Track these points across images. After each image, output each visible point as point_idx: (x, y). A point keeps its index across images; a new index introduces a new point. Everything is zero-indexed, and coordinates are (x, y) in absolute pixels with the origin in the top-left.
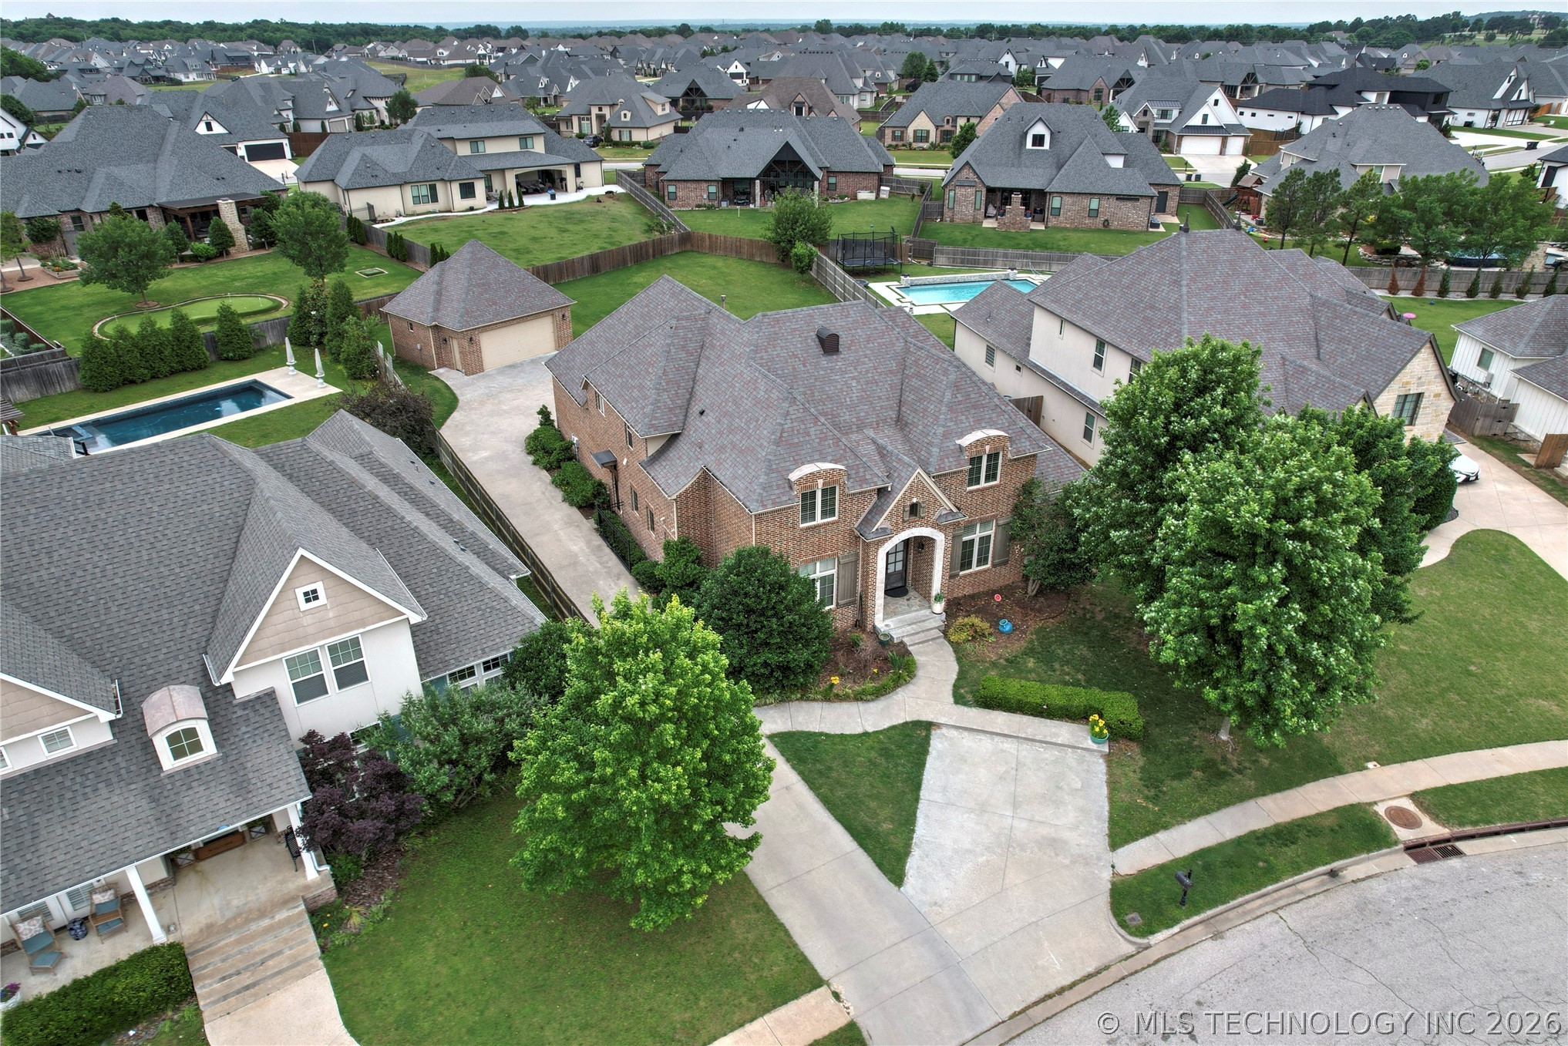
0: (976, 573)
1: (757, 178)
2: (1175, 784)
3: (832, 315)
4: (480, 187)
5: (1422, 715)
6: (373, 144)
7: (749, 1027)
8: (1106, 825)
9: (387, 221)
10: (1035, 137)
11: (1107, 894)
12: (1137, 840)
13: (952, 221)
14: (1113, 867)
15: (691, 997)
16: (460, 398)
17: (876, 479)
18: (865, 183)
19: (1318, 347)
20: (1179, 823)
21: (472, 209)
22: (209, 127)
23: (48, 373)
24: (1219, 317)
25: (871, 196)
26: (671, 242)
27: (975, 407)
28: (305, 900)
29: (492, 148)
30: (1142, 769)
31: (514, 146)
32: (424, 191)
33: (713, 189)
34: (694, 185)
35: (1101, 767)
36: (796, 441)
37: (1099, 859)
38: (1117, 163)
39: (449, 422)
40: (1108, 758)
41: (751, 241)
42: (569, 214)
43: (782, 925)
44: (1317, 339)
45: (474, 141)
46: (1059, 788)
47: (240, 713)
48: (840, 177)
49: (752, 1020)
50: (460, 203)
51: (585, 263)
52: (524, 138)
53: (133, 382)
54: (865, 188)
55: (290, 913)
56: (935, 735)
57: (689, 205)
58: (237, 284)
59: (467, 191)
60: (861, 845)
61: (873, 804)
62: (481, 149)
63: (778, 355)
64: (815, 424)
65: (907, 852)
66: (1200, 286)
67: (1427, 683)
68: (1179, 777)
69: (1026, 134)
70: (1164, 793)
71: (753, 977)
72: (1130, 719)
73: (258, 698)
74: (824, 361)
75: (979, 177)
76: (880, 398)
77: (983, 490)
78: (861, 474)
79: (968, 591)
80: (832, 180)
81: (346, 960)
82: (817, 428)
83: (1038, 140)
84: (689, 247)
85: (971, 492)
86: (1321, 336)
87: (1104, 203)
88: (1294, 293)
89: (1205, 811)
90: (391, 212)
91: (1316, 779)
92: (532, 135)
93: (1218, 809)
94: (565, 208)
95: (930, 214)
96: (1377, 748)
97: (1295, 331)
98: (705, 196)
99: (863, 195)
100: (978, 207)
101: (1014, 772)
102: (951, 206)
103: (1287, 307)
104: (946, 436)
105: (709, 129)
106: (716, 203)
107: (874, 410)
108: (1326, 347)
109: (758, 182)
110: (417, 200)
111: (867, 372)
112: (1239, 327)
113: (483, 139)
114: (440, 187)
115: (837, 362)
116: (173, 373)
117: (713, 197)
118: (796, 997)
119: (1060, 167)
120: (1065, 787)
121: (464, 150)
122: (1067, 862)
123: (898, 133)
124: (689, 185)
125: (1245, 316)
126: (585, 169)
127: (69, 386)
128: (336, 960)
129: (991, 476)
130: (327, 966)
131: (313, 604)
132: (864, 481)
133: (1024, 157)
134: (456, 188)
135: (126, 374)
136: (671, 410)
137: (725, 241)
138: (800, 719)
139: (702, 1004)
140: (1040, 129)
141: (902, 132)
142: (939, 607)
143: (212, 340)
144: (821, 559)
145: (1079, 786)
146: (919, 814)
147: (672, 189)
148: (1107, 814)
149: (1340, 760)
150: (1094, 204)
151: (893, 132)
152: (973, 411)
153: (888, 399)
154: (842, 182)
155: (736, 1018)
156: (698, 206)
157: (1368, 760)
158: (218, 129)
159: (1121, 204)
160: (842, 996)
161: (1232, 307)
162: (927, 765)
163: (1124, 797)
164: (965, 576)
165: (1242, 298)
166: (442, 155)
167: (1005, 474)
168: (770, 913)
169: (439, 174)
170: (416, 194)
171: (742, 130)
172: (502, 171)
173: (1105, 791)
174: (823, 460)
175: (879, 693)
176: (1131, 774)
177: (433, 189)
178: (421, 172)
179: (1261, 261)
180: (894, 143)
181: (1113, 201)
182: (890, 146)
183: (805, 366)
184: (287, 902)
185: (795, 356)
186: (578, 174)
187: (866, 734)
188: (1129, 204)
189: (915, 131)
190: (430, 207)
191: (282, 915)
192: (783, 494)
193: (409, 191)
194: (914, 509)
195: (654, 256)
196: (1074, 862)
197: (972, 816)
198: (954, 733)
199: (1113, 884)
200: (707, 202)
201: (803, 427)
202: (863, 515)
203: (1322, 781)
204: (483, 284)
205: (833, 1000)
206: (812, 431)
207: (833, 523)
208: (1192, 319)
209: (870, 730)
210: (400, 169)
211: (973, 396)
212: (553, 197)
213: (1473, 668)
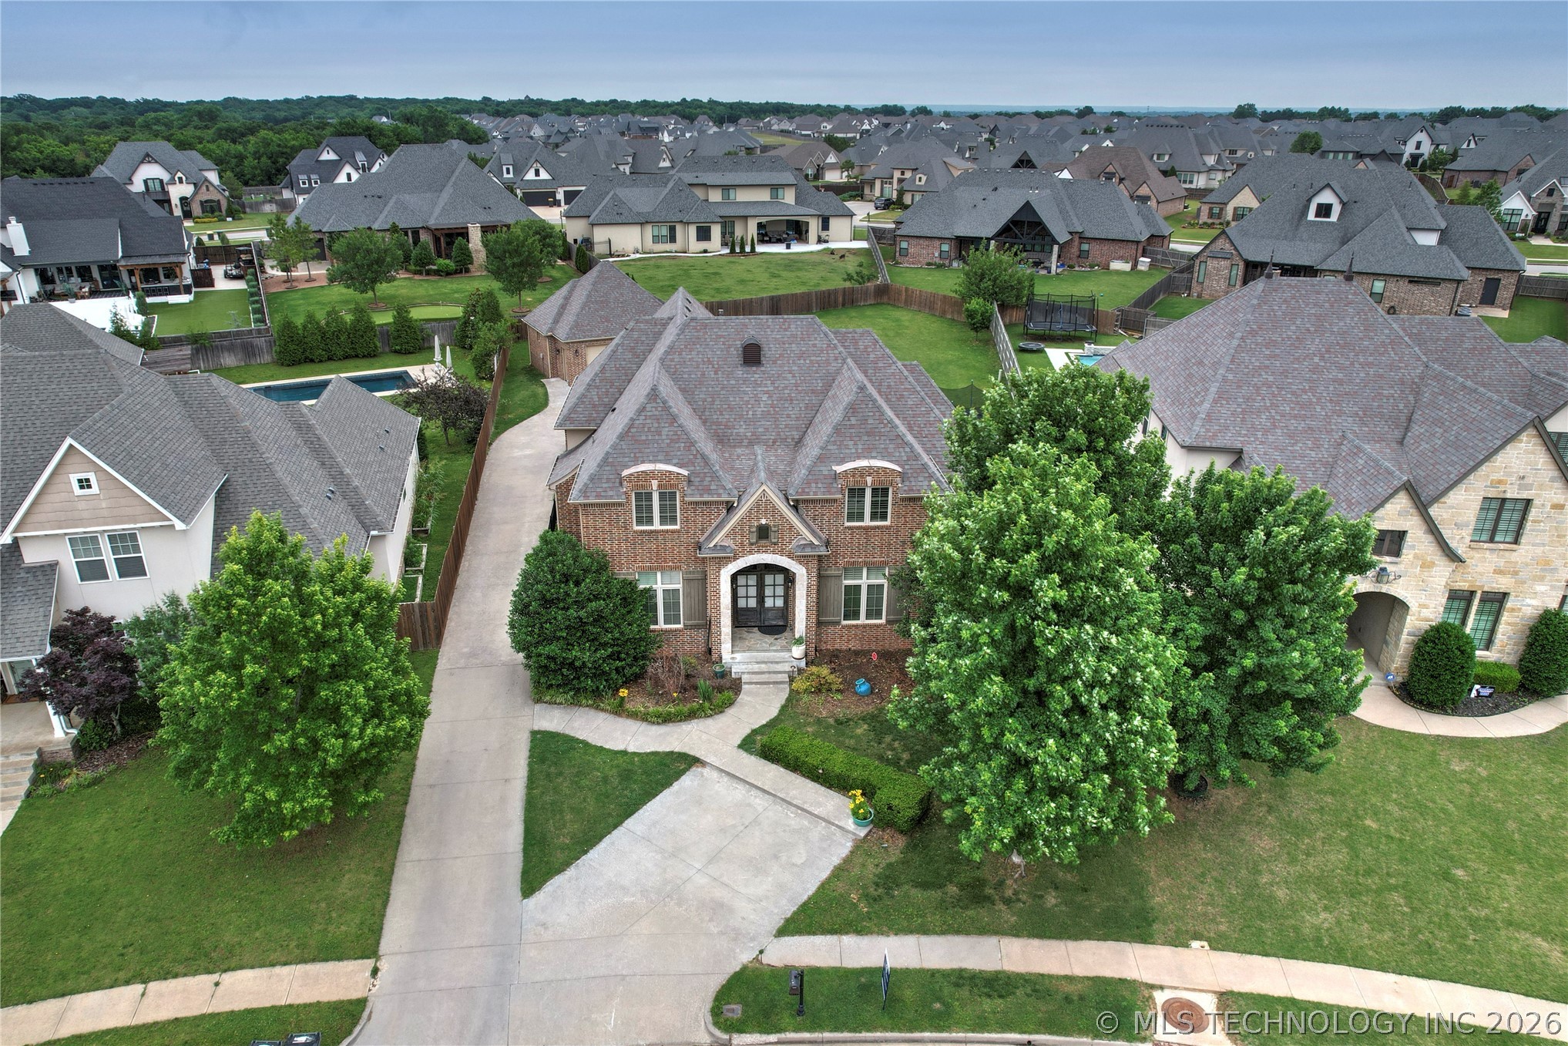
0: (865, 626)
1: (992, 239)
2: (917, 894)
3: (769, 327)
4: (716, 231)
5: (1326, 908)
6: (632, 186)
7: (278, 970)
8: (795, 909)
9: (623, 256)
10: (1320, 206)
11: (727, 977)
12: (814, 934)
13: (1199, 296)
14: (761, 952)
15: (254, 926)
16: (551, 404)
17: (721, 491)
18: (1121, 253)
19: (1407, 429)
20: (881, 933)
21: (705, 251)
22: (537, 173)
23: (252, 346)
24: (1271, 378)
25: (1127, 267)
26: (865, 293)
27: (868, 434)
28: (40, 752)
29: (742, 196)
30: (890, 865)
31: (764, 196)
32: (665, 231)
33: (945, 247)
34: (927, 242)
35: (844, 848)
36: (644, 438)
37: (753, 939)
38: (1428, 240)
39: (525, 422)
40: (859, 846)
41: (945, 297)
42: (793, 263)
43: (388, 895)
44: (1410, 420)
45: (726, 188)
46: (776, 857)
47: (23, 575)
48: (1094, 244)
49: (285, 964)
50: (695, 246)
51: (765, 303)
52: (775, 188)
53: (312, 361)
54: (1121, 258)
55: (23, 759)
56: (696, 770)
57: (920, 262)
58: (456, 295)
59: (704, 234)
60: (525, 851)
61: (568, 817)
62: (732, 196)
63: (691, 360)
64: (671, 424)
65: (561, 870)
66: (1260, 340)
67: (1368, 872)
68: (924, 886)
69: (1309, 200)
70: (893, 897)
71: (317, 928)
72: (902, 805)
73: (42, 566)
74: (740, 372)
75: (1236, 249)
76: (788, 416)
77: (866, 528)
78: (705, 483)
79: (854, 645)
80: (1085, 247)
81: (38, 808)
82: (672, 428)
83: (1324, 210)
84: (885, 299)
85: (850, 528)
86: (1416, 416)
88: (1400, 361)
89: (924, 930)
90: (630, 248)
91: (1105, 938)
92: (784, 186)
93: (943, 933)
94: (792, 257)
95: (1177, 288)
96: (1223, 928)
97: (1380, 406)
98: (937, 255)
99: (1116, 265)
100: (1232, 283)
101: (742, 828)
102: (1201, 280)
103: (1381, 376)
104: (821, 459)
105: (962, 188)
106: (947, 262)
107: (777, 426)
108: (1416, 429)
109: (993, 242)
110: (656, 239)
111: (786, 388)
112: (1294, 393)
113: (735, 186)
114: (679, 229)
115: (755, 374)
116: (347, 357)
117: (944, 255)
118: (340, 959)
119: (1344, 241)
120: (784, 858)
121: (715, 196)
122: (715, 930)
123: (1216, 211)
124: (921, 241)
125: (1310, 381)
126: (833, 222)
127: (267, 358)
128: (31, 805)
129: (879, 513)
130: (20, 808)
131: (86, 491)
132: (708, 491)
133: (1302, 229)
134: (692, 231)
135: (308, 354)
136: (594, 406)
137: (921, 296)
138: (576, 724)
139: (257, 935)
140: (1327, 197)
141: (1221, 210)
142: (798, 651)
143: (385, 333)
144: (662, 569)
145: (799, 862)
146: (607, 840)
147: (904, 245)
148: (805, 898)
149: (1155, 926)
150: (1379, 286)
151: (1211, 209)
152: (866, 438)
153: (798, 419)
154: (1095, 249)
155: (273, 957)
156: (929, 264)
157: (1198, 937)
158: (544, 175)
159: (1414, 288)
160: (379, 974)
161: (1296, 369)
162: (658, 798)
163: (841, 887)
164: (849, 627)
165: (1316, 359)
166: (687, 198)
167: (897, 515)
168: (388, 881)
169: (679, 216)
170: (656, 234)
171: (996, 189)
172: (745, 218)
173: (825, 875)
174: (667, 462)
175: (666, 719)
176: (871, 867)
177: (672, 230)
178: (664, 213)
179: (1366, 320)
180: (1210, 221)
181: (1404, 285)
182: (1205, 223)
183: (716, 373)
184: (23, 749)
185: (710, 362)
186: (825, 226)
187: (624, 753)
188: (1426, 289)
189: (1235, 209)
190: (668, 247)
191: (16, 758)
192: (611, 488)
193: (649, 231)
194: (763, 533)
195: (843, 305)
196: (722, 933)
197: (659, 857)
198: (715, 774)
199: (744, 968)
200: (938, 261)
201: (656, 425)
202: (710, 530)
203: (1110, 943)
204: (602, 302)
205: (368, 974)
206: (665, 432)
207: (673, 532)
208: (1230, 377)
209: (631, 749)
210: (646, 209)
211: (870, 421)
212: (788, 247)
213: (1459, 873)
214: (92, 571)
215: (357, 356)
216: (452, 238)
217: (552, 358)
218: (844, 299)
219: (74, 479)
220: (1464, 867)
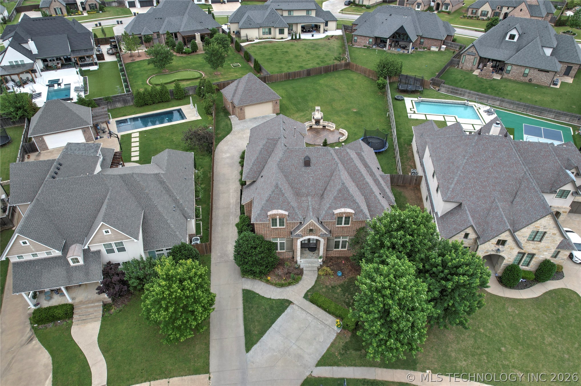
0: (341, 251)
1: (388, 38)
2: (353, 352)
4: (286, 31)
5: (465, 360)
6: (254, 10)
8: (320, 357)
9: (252, 41)
10: (511, 35)
11: (303, 380)
12: (326, 366)
13: (462, 68)
14: (312, 372)
16: (233, 129)
17: (298, 219)
18: (435, 44)
19: (515, 198)
20: (344, 366)
21: (282, 38)
23: (126, 100)
24: (475, 176)
25: (437, 50)
26: (341, 66)
27: (345, 199)
28: (103, 302)
29: (296, 14)
30: (347, 342)
31: (304, 13)
32: (267, 30)
33: (371, 40)
34: (364, 38)
35: (333, 336)
36: (274, 201)
37: (309, 368)
38: (548, 52)
39: (225, 139)
40: (338, 335)
41: (370, 70)
42: (315, 45)
43: (209, 352)
44: (516, 194)
45: (290, 11)
46: (315, 339)
47: (91, 254)
48: (426, 39)
49: (185, 376)
50: (278, 36)
51: (305, 72)
52: (308, 11)
53: (147, 104)
54: (435, 46)
55: (99, 304)
56: (291, 305)
57: (361, 45)
58: (193, 65)
59: (281, 32)
60: (245, 336)
61: (256, 324)
62: (292, 14)
63: (287, 164)
64: (283, 196)
65: (256, 343)
67: (478, 348)
68: (356, 350)
69: (507, 33)
70: (347, 354)
71: (192, 364)
72: (350, 325)
73: (96, 251)
74: (303, 169)
75: (477, 52)
76: (319, 185)
77: (343, 227)
78: (294, 216)
79: (337, 255)
80: (422, 40)
81: (107, 320)
82: (283, 198)
83: (512, 37)
84: (348, 68)
85: (337, 227)
87: (532, 71)
89: (355, 365)
90: (254, 37)
91: (403, 369)
92: (311, 10)
93: (360, 366)
94: (314, 41)
95: (454, 64)
96: (436, 366)
97: (508, 188)
98: (367, 43)
99: (434, 49)
100: (474, 64)
101: (305, 328)
102: (463, 62)
103: (510, 176)
104: (330, 208)
105: (378, 14)
106: (371, 46)
107: (315, 189)
108: (517, 199)
109: (388, 40)
110: (264, 33)
111: (318, 175)
112: (481, 182)
113: (293, 10)
114: (272, 29)
115: (308, 170)
116: (159, 102)
117: (370, 43)
118: (200, 374)
119: (517, 51)
120: (317, 339)
121: (286, 14)
122: (299, 365)
123: (474, 11)
124: (362, 37)
125: (487, 177)
126: (330, 24)
127: (132, 104)
128: (104, 320)
129: (347, 222)
130: (102, 320)
131: (108, 234)
132: (294, 219)
133: (503, 44)
134: (277, 30)
136: (255, 172)
137: (361, 68)
138: (255, 287)
139: (176, 366)
140: (514, 32)
141: (476, 11)
142: (320, 260)
143: (172, 92)
144: (279, 238)
145: (321, 341)
146: (268, 332)
147: (356, 38)
148: (323, 354)
149: (418, 365)
150: (527, 71)
151: (472, 11)
152: (344, 201)
153: (322, 186)
154: (426, 42)
155: (182, 373)
156: (364, 46)
157: (429, 369)
159: (540, 73)
160: (211, 379)
161: (483, 172)
162: (281, 316)
163: (333, 350)
164: (336, 251)
165: (490, 169)
166: (275, 17)
167: (352, 224)
168: (208, 347)
169: (272, 24)
170: (264, 31)
171: (391, 15)
172: (297, 24)
173: (329, 345)
174: (281, 209)
175: (282, 286)
176: (341, 343)
177: (270, 30)
178: (267, 23)
180: (472, 15)
181: (536, 71)
182: (469, 17)
183: (296, 169)
184: (99, 301)
185: (294, 165)
186: (326, 25)
187: (270, 299)
188: (544, 73)
189: (482, 11)
190: (268, 36)
191: (97, 304)
192: (264, 218)
193: (261, 30)
194: (311, 230)
195: (333, 71)
196: (301, 366)
197: (282, 338)
198: (297, 308)
199: (307, 378)
200: (368, 45)
201: (278, 197)
202: (294, 228)
203: (405, 370)
204: (249, 90)
205: (208, 379)
206: (281, 199)
207: (283, 228)
209: (272, 298)
210: (260, 22)
211: (345, 195)
212: (313, 36)
213: (503, 349)
214: (110, 251)
215: (163, 102)
216: (189, 39)
217: (232, 109)
218: (333, 69)
219: (104, 231)
220: (505, 347)
